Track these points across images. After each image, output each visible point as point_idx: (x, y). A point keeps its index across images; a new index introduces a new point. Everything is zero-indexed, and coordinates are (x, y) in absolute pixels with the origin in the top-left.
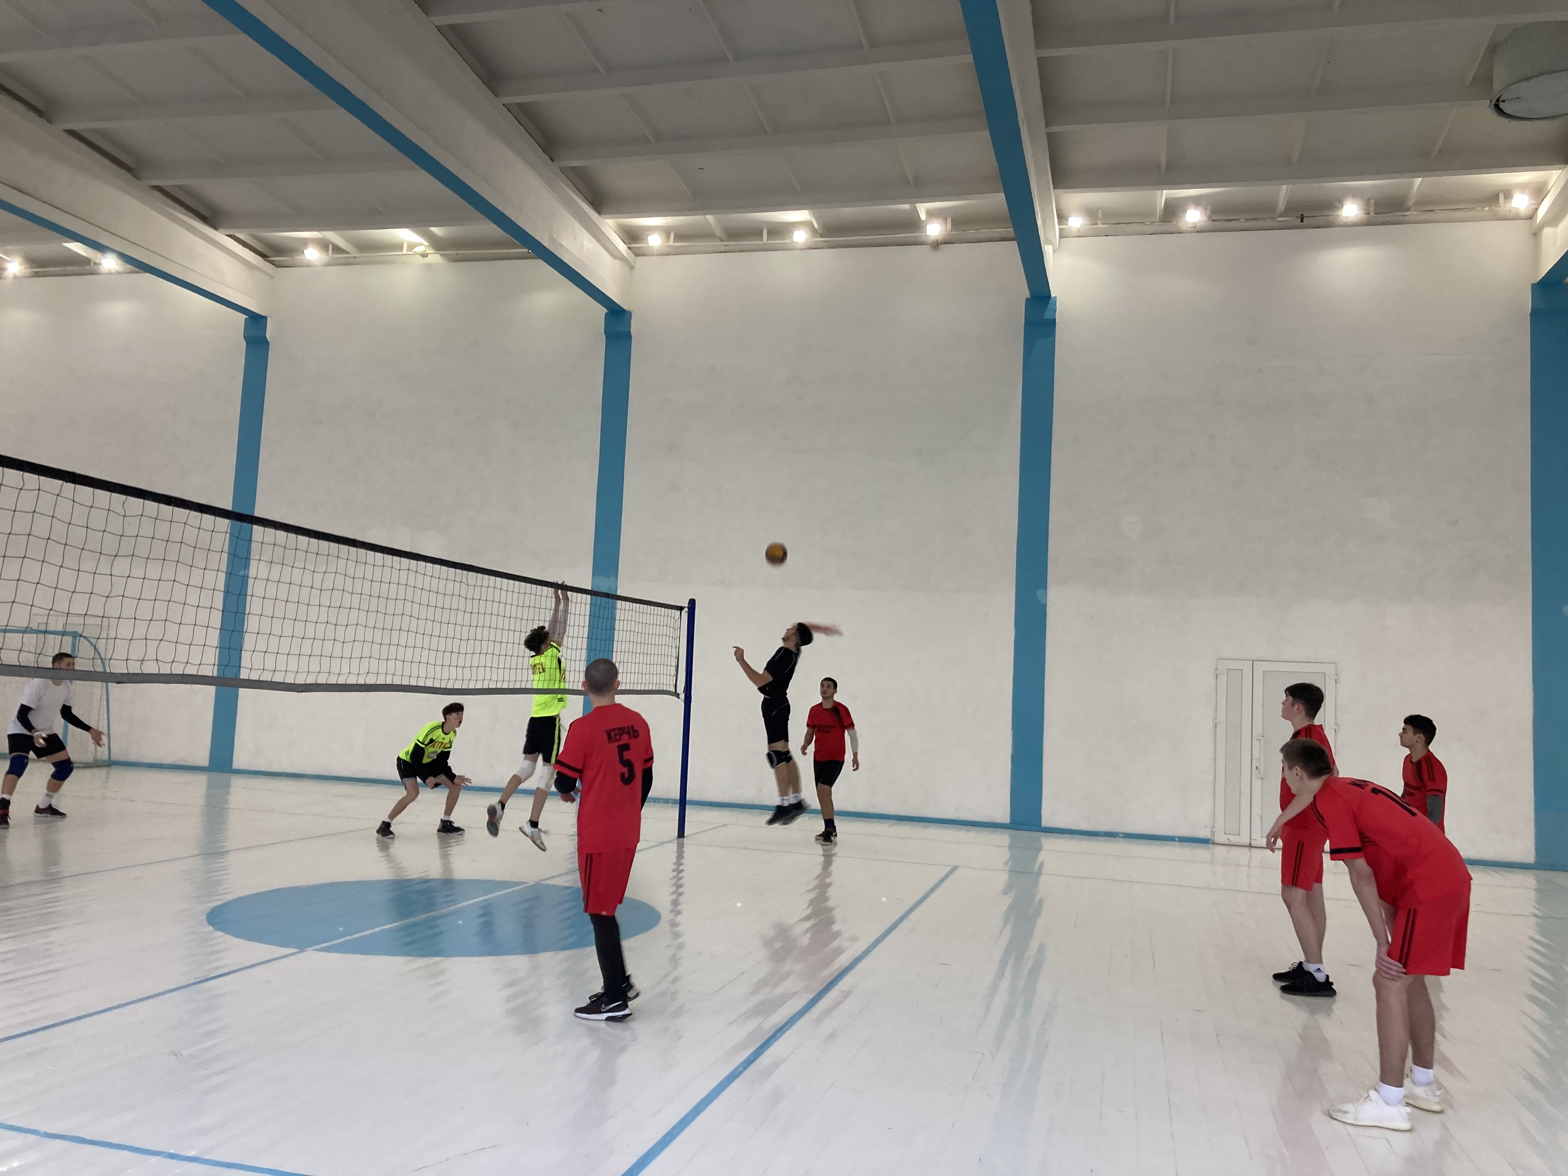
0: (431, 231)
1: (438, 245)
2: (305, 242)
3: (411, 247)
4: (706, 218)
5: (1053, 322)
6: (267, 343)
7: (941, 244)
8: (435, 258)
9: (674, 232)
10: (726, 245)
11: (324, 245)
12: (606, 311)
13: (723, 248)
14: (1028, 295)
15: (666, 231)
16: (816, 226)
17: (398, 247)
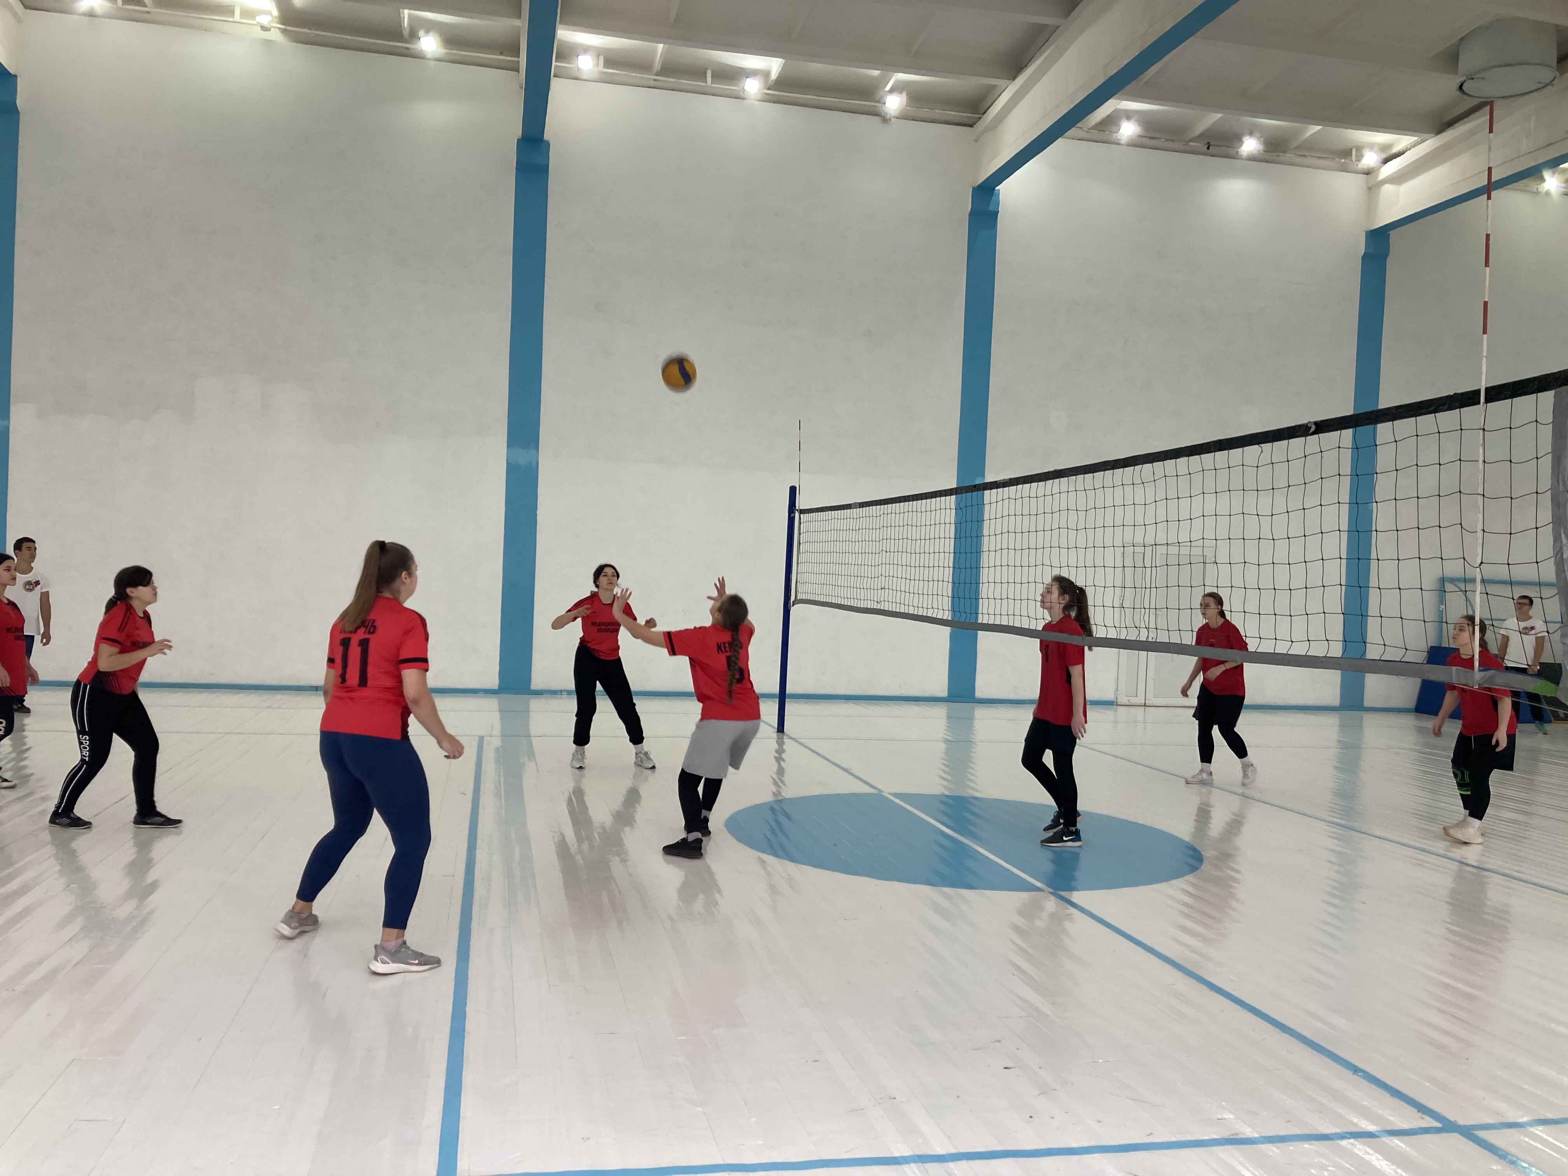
1: (289, 18)
3: (248, 14)
4: (657, 47)
5: (995, 213)
6: (17, 113)
7: (894, 118)
9: (605, 55)
10: (655, 80)
12: (519, 136)
13: (653, 83)
14: (976, 184)
15: (599, 53)
16: (775, 77)
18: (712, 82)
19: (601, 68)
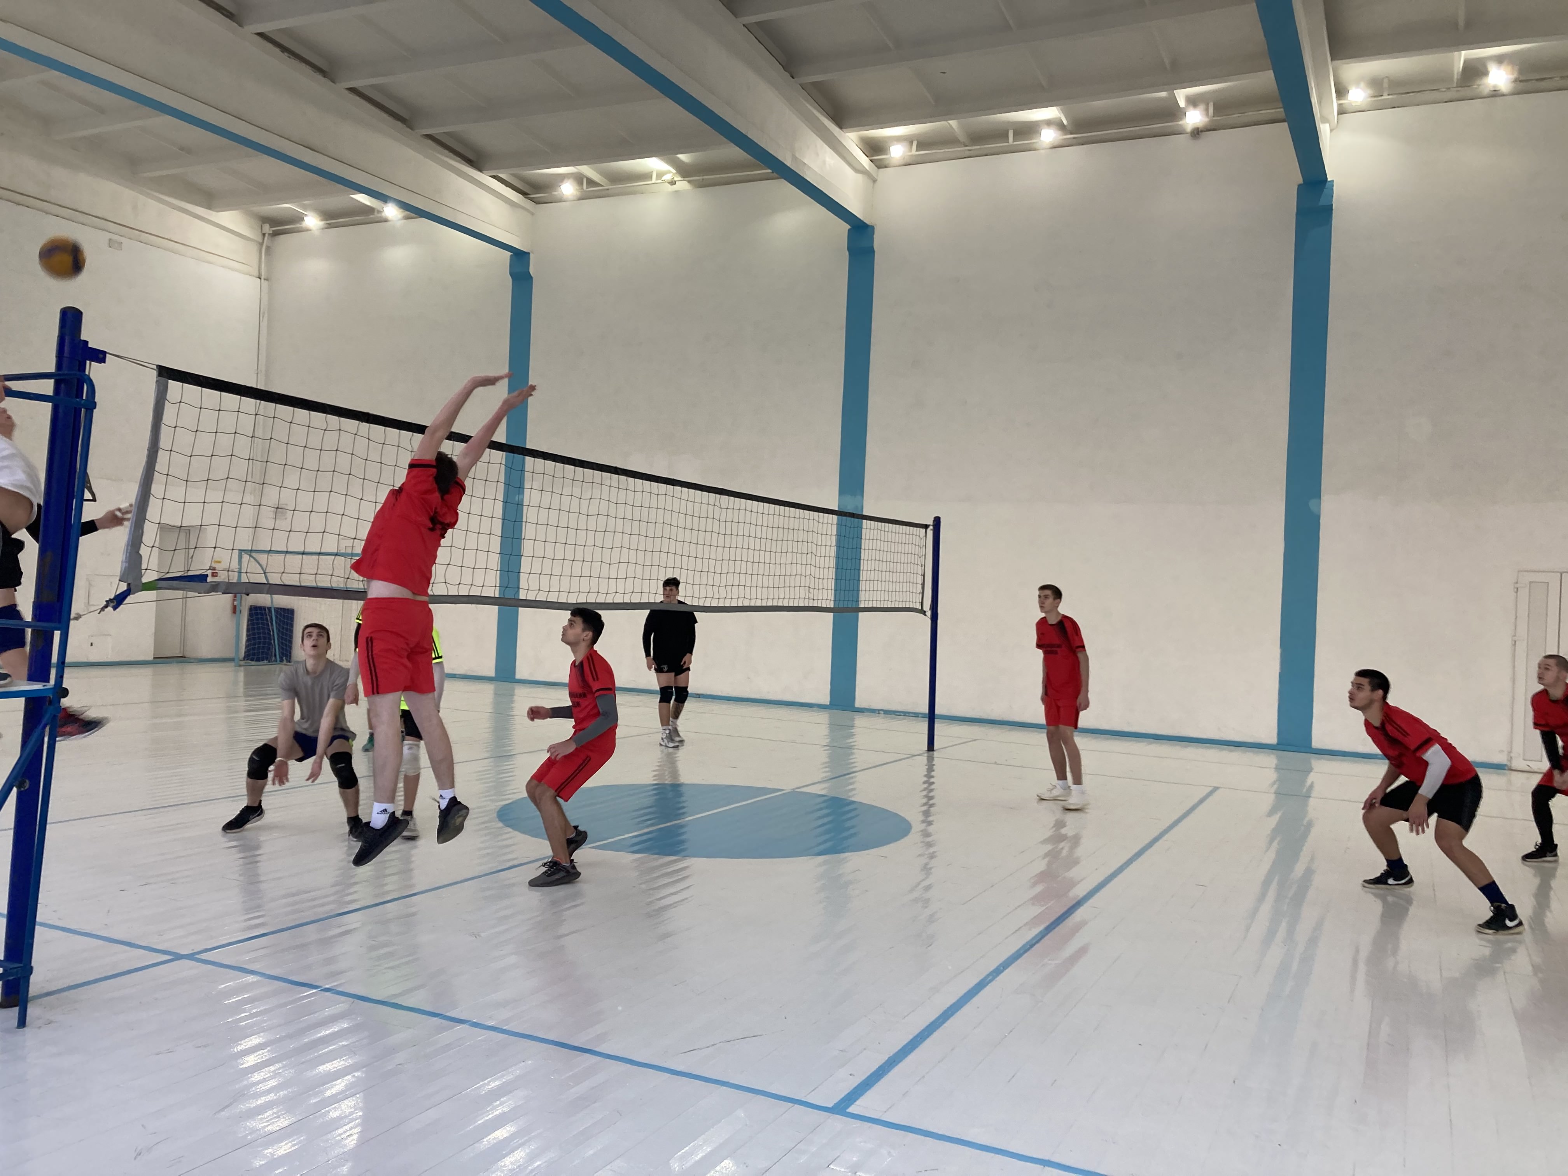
0: (678, 158)
1: (685, 171)
2: (562, 178)
3: (660, 175)
4: (949, 124)
5: (1329, 209)
6: (531, 278)
7: (1202, 131)
8: (683, 185)
9: (917, 140)
10: (969, 150)
11: (579, 179)
12: (849, 227)
13: (968, 154)
14: (1301, 181)
15: (909, 140)
16: (1065, 122)
17: (647, 176)
18: (1014, 140)
19: (914, 152)
